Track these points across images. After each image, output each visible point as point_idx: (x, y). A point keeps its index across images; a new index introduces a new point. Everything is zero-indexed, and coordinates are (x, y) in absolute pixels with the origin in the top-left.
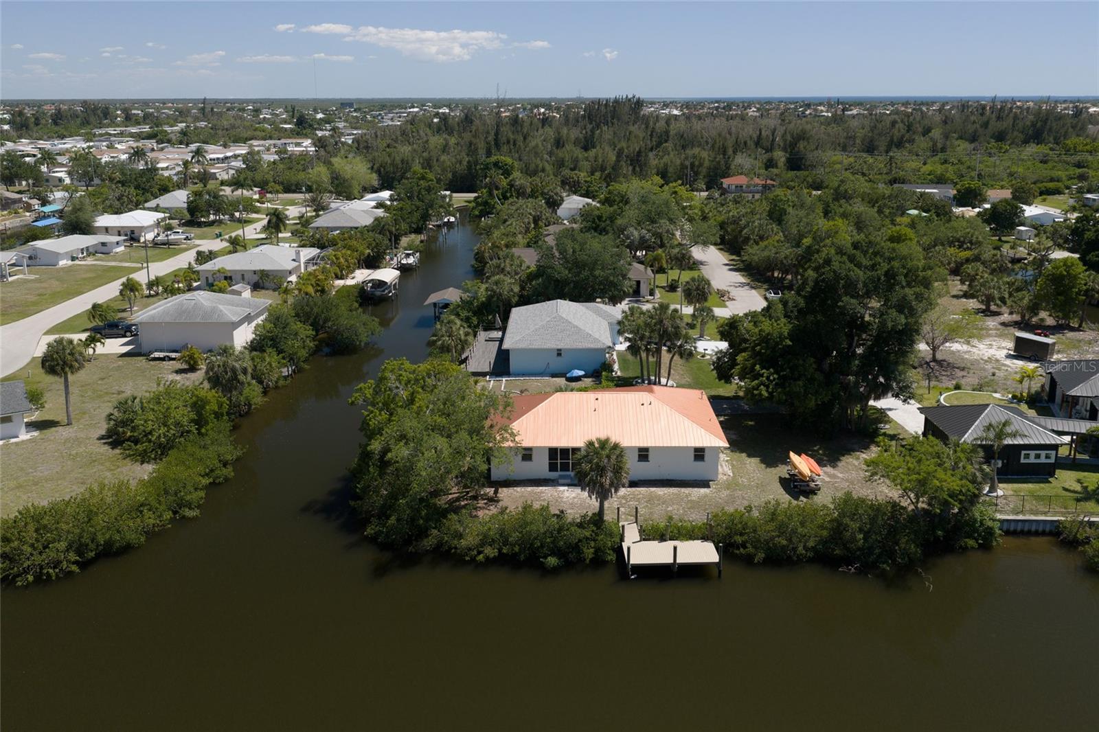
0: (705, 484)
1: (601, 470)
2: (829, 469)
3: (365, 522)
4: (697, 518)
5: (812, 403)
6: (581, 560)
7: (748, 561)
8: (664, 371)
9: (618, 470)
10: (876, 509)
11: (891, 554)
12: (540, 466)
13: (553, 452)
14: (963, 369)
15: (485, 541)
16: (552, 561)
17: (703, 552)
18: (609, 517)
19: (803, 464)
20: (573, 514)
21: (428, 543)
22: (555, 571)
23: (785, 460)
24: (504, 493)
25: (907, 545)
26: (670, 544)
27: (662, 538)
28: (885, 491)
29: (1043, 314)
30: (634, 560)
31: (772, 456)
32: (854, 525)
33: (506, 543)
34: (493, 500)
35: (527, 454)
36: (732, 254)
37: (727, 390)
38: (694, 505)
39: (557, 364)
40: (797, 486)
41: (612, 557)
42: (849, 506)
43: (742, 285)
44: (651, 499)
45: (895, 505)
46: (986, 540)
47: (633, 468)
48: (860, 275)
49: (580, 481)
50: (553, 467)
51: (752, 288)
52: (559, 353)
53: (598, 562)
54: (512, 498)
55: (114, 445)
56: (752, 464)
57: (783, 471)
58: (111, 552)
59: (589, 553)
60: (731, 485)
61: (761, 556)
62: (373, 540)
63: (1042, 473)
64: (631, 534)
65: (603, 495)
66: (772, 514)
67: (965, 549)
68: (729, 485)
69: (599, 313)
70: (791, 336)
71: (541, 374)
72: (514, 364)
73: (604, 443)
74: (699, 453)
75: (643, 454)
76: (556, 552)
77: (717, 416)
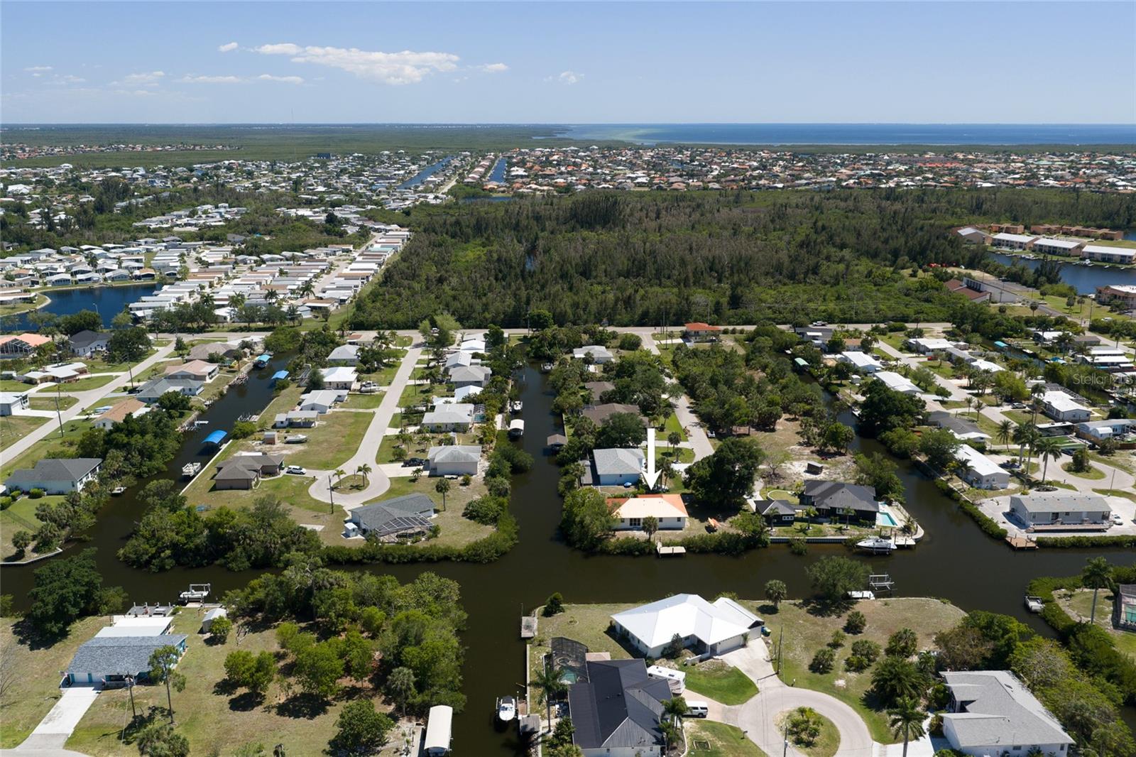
0: (681, 529)
1: (650, 526)
2: (722, 523)
3: (574, 543)
4: (679, 540)
5: (717, 500)
6: (645, 552)
7: (694, 552)
8: (663, 483)
9: (655, 527)
10: (732, 535)
11: (736, 549)
12: (627, 524)
13: (631, 519)
14: (784, 478)
15: (616, 548)
16: (637, 553)
17: (681, 550)
18: (652, 540)
19: (712, 522)
20: (642, 539)
21: (599, 548)
22: (638, 556)
23: (707, 520)
24: (617, 533)
25: (741, 547)
26: (671, 548)
27: (669, 546)
28: (733, 531)
29: (830, 448)
30: (661, 552)
31: (703, 519)
32: (724, 541)
33: (622, 548)
34: (614, 536)
35: (623, 520)
36: (691, 398)
37: (686, 491)
38: (678, 536)
39: (620, 480)
40: (710, 529)
41: (654, 552)
42: (725, 535)
43: (697, 424)
44: (664, 534)
45: (738, 535)
46: (765, 544)
47: (659, 524)
48: (731, 456)
49: (644, 529)
50: (631, 524)
51: (701, 427)
52: (621, 475)
53: (650, 553)
54: (621, 535)
55: (470, 518)
56: (696, 521)
57: (706, 524)
58: (504, 554)
59: (647, 550)
60: (689, 529)
61: (697, 550)
62: (579, 548)
63: (789, 523)
64: (659, 545)
65: (650, 534)
66: (701, 538)
67: (759, 548)
68: (688, 529)
69: (634, 454)
70: (710, 476)
71: (614, 484)
72: (602, 480)
73: (651, 518)
74: (679, 519)
75: (661, 520)
76: (638, 551)
77: (684, 502)
